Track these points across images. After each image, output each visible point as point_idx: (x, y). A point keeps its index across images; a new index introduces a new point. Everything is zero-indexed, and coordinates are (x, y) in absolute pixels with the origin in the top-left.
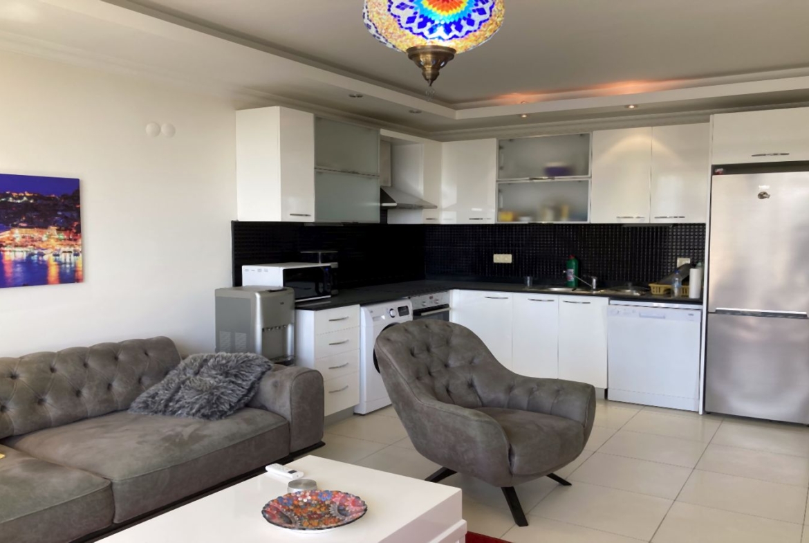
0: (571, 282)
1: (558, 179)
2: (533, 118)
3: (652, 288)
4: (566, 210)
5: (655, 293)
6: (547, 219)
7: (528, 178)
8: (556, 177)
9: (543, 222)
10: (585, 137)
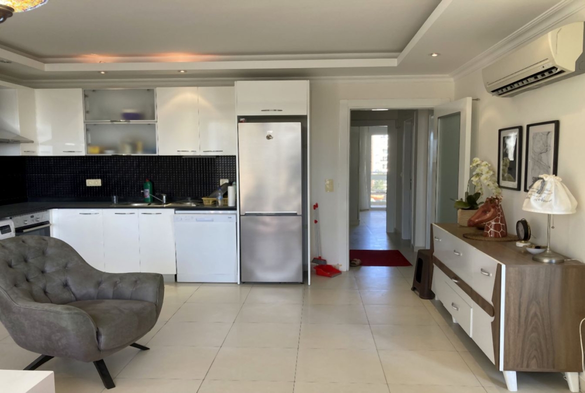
0: (148, 199)
1: (133, 122)
2: (109, 75)
3: (204, 201)
4: (140, 145)
5: (206, 204)
6: (127, 152)
7: (109, 121)
8: (131, 121)
9: (124, 155)
10: (151, 92)
